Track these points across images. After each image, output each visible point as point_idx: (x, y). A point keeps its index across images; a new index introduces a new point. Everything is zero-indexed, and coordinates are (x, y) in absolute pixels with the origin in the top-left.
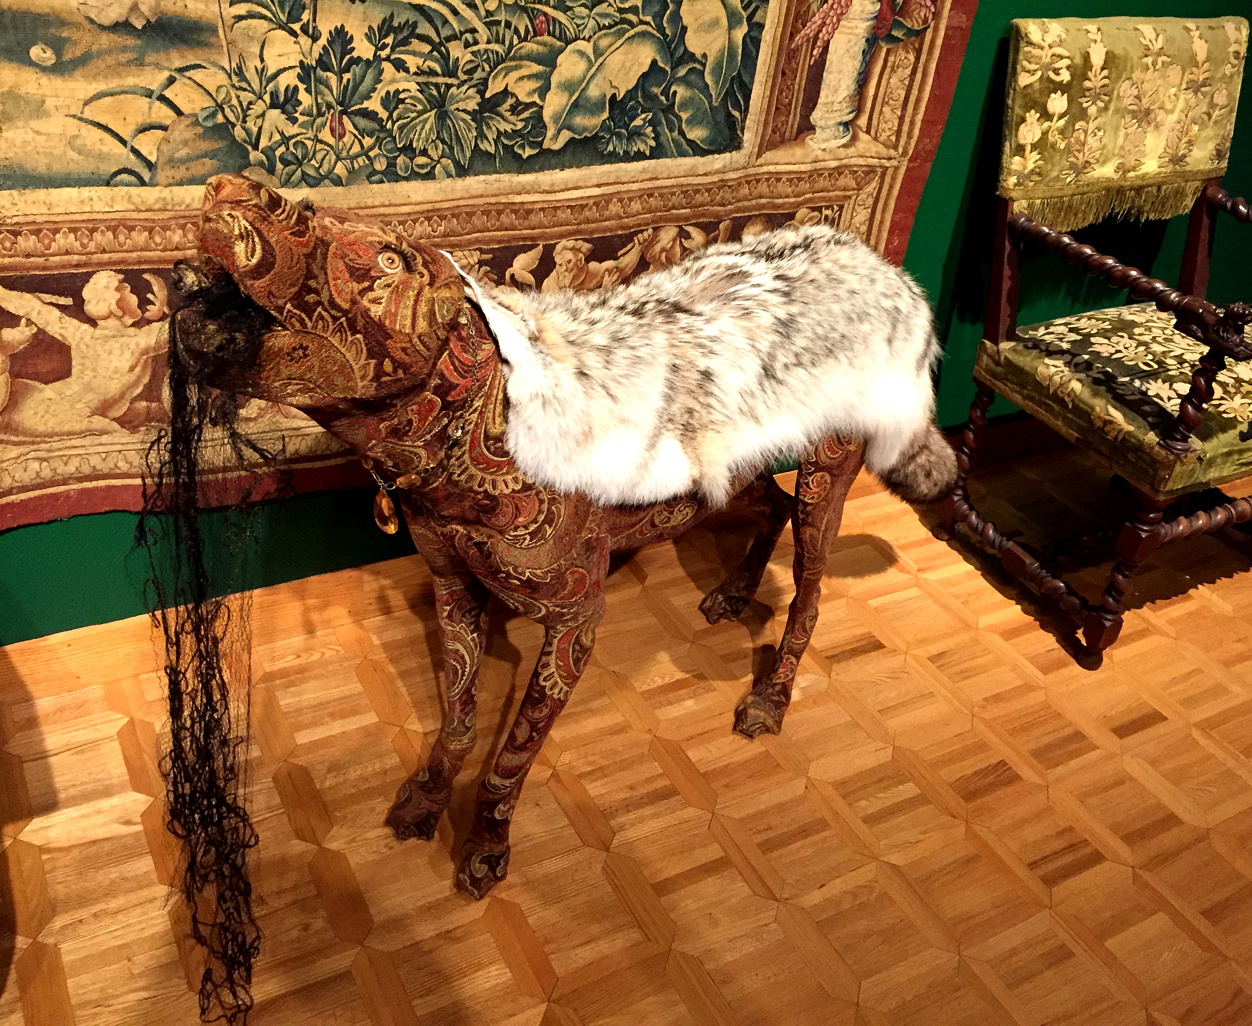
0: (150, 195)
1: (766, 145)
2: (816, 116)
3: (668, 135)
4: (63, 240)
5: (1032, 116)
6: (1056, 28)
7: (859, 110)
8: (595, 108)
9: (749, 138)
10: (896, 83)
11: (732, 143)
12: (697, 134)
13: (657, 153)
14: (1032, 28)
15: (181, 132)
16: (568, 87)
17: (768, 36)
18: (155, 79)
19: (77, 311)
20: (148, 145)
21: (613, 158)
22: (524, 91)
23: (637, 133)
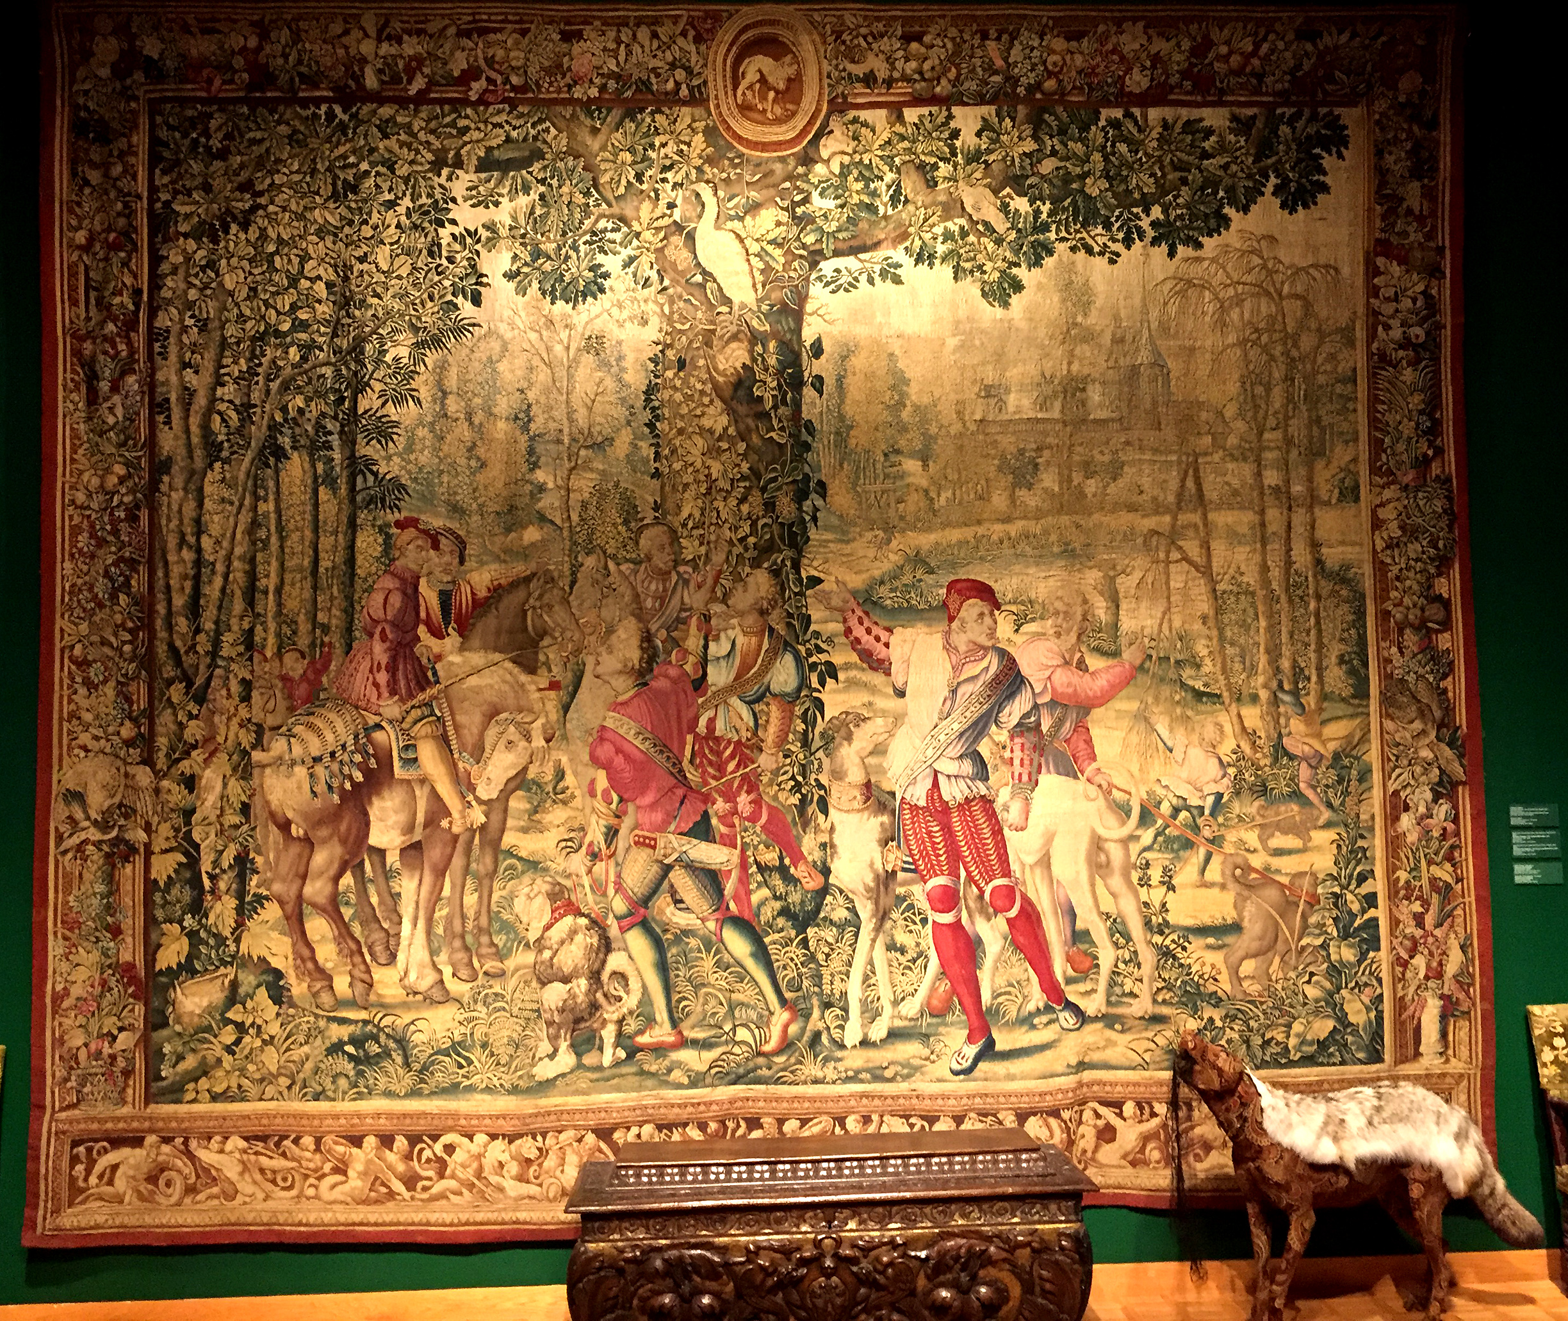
0: (1147, 1074)
1: (1397, 1063)
2: (1422, 1049)
3: (1347, 1056)
4: (1119, 1088)
5: (1546, 1049)
6: (1549, 1009)
7: (1446, 1047)
8: (1311, 1044)
9: (1388, 1056)
10: (1463, 1034)
11: (1381, 1060)
12: (1361, 1055)
13: (1343, 1063)
14: (1536, 1009)
15: (1158, 1052)
16: (1298, 1035)
17: (1387, 1016)
18: (1150, 1034)
19: (1120, 1115)
20: (1147, 1057)
21: (1322, 1064)
22: (1280, 1037)
23: (1331, 1055)
